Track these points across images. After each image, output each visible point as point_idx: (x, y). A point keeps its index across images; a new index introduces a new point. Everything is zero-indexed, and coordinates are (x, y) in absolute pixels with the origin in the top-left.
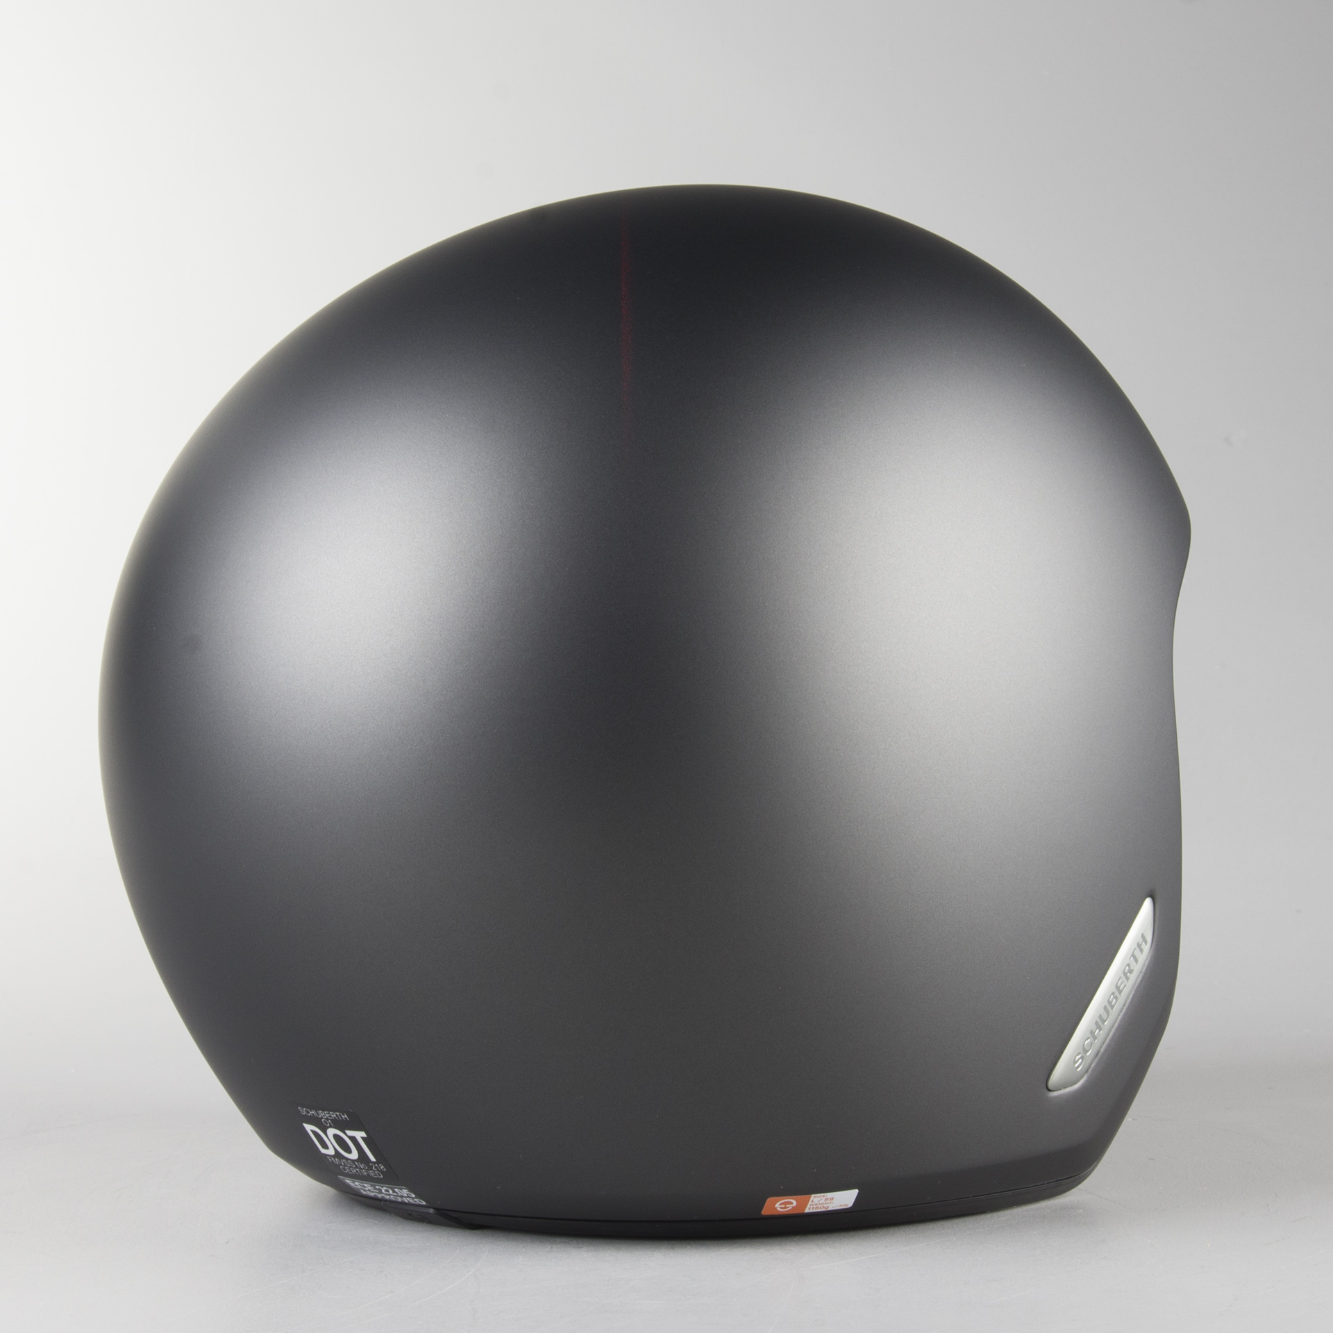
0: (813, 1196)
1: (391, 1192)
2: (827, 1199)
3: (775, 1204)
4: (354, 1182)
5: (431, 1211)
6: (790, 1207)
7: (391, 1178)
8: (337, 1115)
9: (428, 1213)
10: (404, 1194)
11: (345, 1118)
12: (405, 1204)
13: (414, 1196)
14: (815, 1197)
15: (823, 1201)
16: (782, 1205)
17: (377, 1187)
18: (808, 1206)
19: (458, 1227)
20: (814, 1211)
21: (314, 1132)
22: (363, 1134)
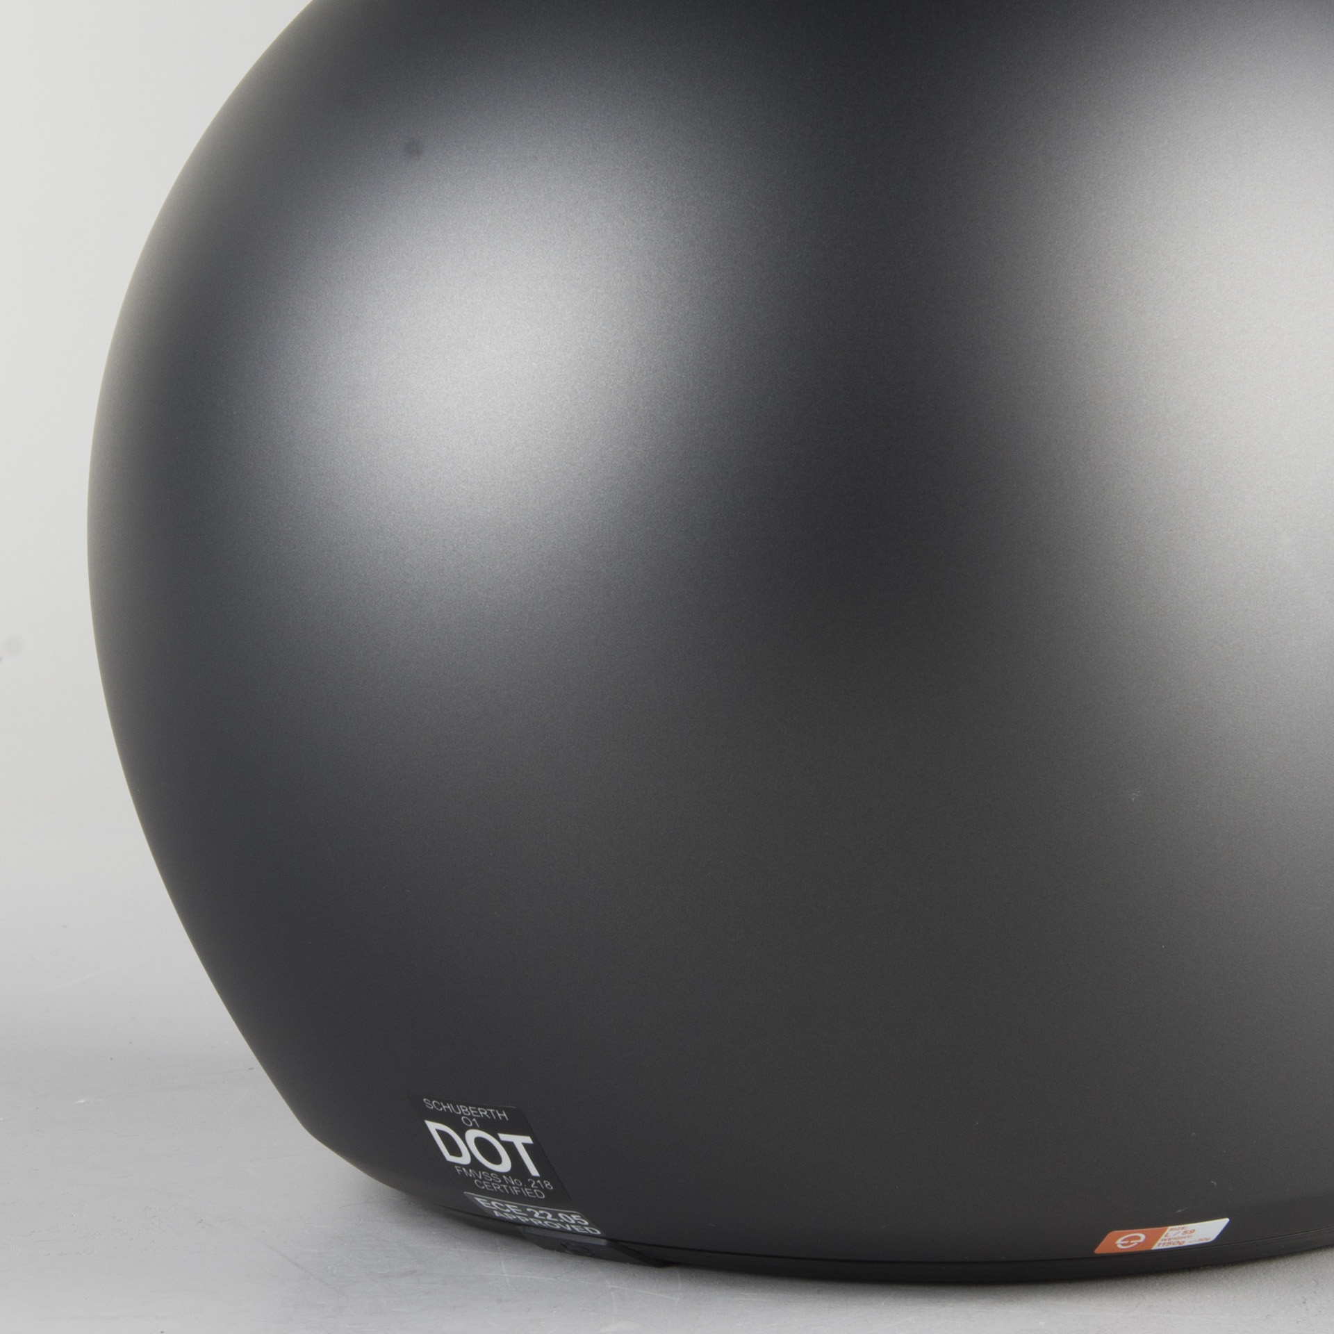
0: (1170, 1228)
1: (549, 1216)
2: (1186, 1232)
3: (1118, 1239)
4: (489, 1201)
5: (603, 1242)
6: (1135, 1243)
7: (558, 1199)
8: (489, 1113)
9: (599, 1246)
10: (573, 1221)
11: (503, 1117)
12: (568, 1232)
13: (586, 1223)
14: (1172, 1230)
15: (1180, 1235)
16: (1124, 1241)
17: (529, 1210)
18: (1160, 1241)
19: (639, 1264)
20: (1165, 1247)
21: (441, 1133)
22: (528, 1140)
